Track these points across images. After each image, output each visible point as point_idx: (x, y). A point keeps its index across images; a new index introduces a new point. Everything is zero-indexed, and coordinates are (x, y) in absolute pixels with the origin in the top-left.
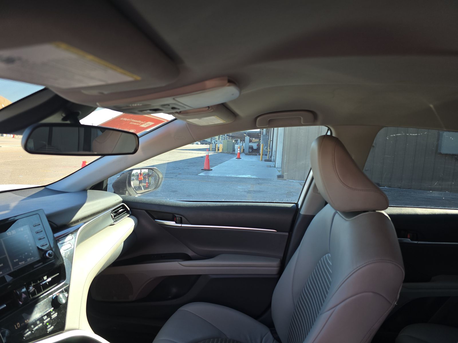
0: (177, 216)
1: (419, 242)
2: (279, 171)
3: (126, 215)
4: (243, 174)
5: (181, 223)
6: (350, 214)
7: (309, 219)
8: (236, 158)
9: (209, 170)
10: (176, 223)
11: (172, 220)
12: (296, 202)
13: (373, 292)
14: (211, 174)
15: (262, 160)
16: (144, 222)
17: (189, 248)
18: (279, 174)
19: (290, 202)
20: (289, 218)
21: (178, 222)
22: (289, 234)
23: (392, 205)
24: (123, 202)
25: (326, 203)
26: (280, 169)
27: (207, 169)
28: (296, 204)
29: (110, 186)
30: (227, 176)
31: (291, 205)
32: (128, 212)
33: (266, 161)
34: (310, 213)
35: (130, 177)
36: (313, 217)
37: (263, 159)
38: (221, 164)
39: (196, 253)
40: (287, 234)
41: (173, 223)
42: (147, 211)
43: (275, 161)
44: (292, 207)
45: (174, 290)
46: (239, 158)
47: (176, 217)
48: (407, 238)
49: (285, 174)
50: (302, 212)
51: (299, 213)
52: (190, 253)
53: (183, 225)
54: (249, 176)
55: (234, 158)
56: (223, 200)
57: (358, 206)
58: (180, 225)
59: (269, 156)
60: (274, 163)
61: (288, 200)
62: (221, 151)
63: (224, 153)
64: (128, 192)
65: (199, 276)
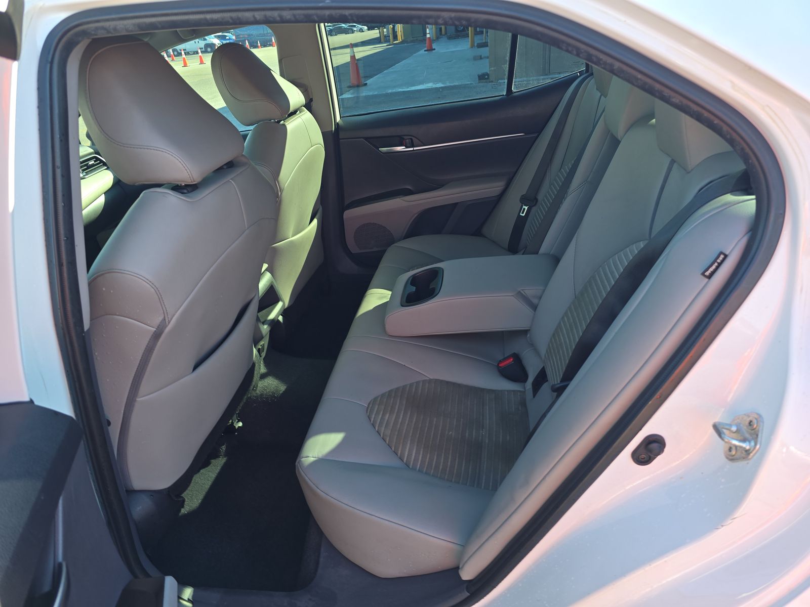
8: (425, 51)
38: (391, 70)
46: (431, 49)
55: (422, 52)
62: (400, 39)
63: (407, 42)
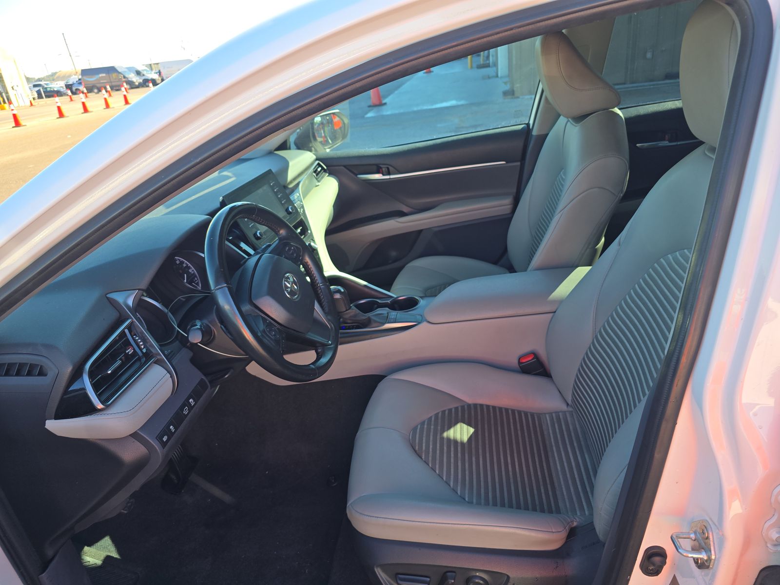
0: (382, 166)
1: (679, 143)
2: (505, 83)
3: (325, 175)
4: (442, 101)
5: (389, 174)
6: (579, 119)
7: (542, 138)
9: (381, 104)
10: (383, 175)
11: (378, 172)
12: (527, 122)
13: (599, 188)
14: (387, 111)
15: (472, 67)
16: (346, 181)
17: (403, 204)
18: (507, 87)
19: (519, 123)
20: (519, 144)
21: (385, 173)
22: (521, 164)
23: (648, 103)
24: (317, 159)
25: (559, 116)
26: (507, 79)
27: (377, 103)
28: (527, 124)
29: (293, 146)
30: (415, 109)
31: (521, 127)
32: (325, 171)
33: (480, 67)
34: (543, 132)
35: (313, 128)
36: (547, 135)
37: (475, 65)
39: (412, 208)
40: (519, 164)
41: (377, 176)
42: (345, 166)
43: (495, 64)
44: (523, 128)
45: (394, 254)
47: (381, 168)
48: (664, 140)
49: (517, 86)
50: (535, 132)
51: (532, 135)
52: (405, 209)
53: (392, 177)
54: (453, 103)
56: (435, 137)
57: (586, 108)
58: (387, 177)
59: (484, 56)
60: (495, 69)
61: (516, 122)
64: (314, 148)
65: (420, 231)
